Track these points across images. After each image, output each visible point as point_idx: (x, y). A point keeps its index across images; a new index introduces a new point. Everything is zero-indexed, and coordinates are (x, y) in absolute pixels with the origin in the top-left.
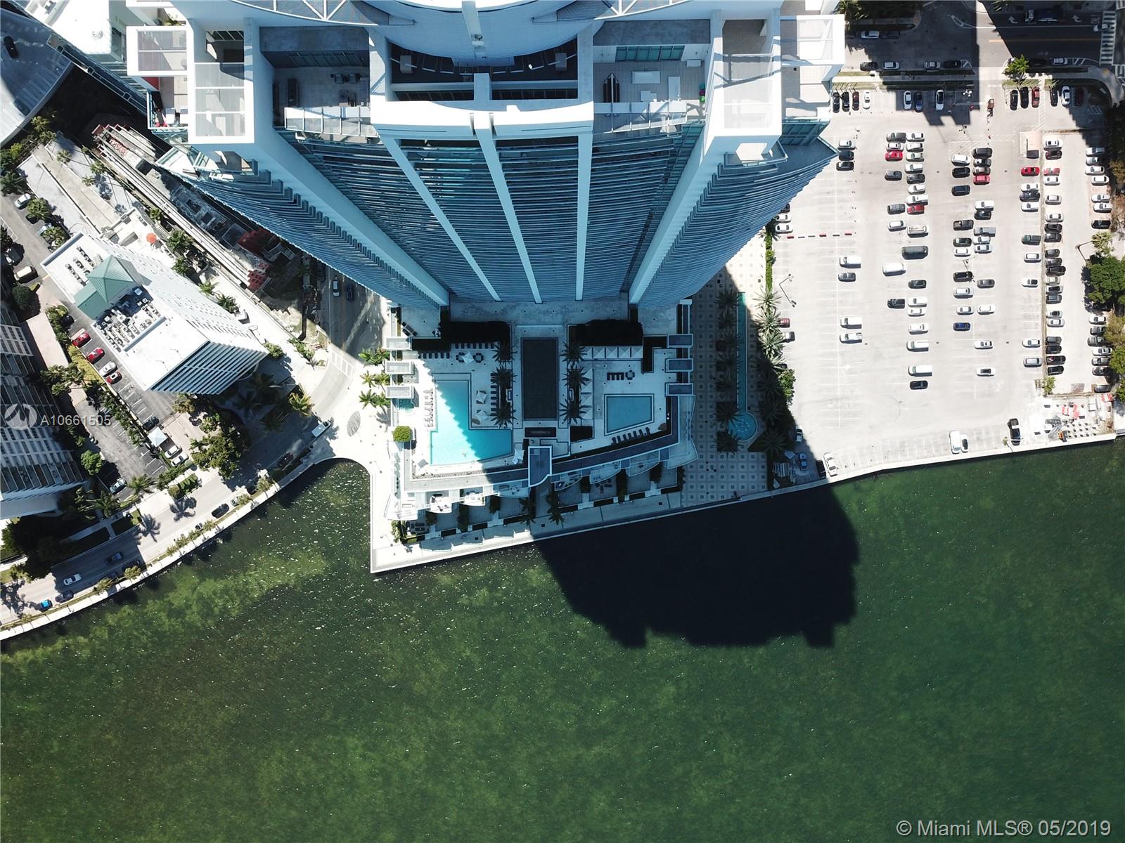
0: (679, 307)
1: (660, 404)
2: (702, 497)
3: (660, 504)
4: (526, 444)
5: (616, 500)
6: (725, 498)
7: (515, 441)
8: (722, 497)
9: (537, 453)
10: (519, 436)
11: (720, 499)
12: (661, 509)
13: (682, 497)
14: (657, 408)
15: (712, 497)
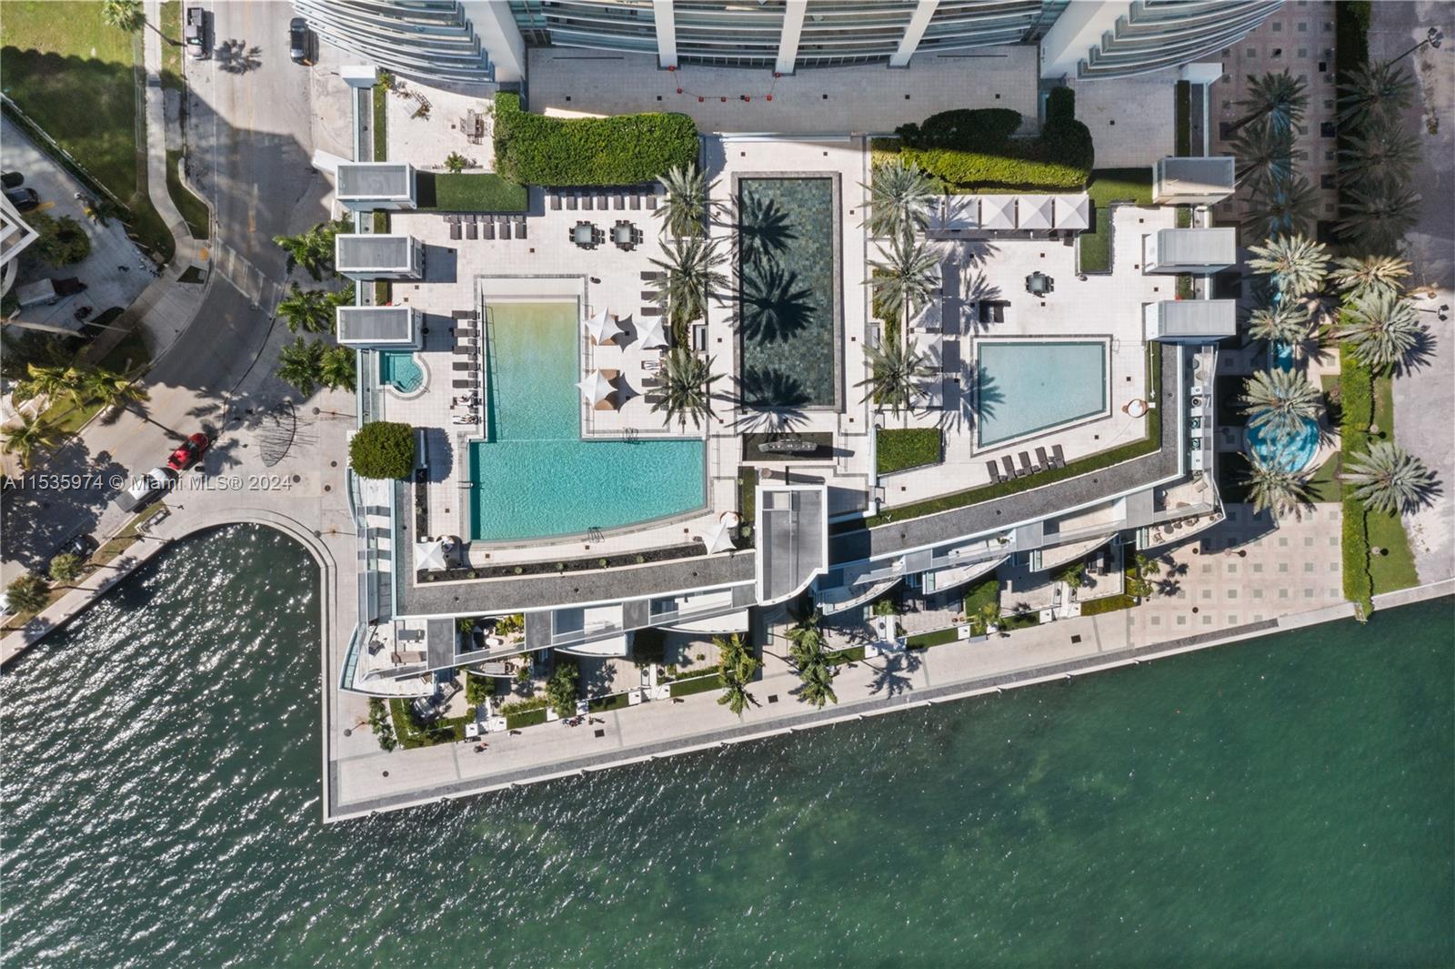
0: (1183, 89)
1: (1131, 364)
2: (1181, 620)
3: (1076, 639)
4: (747, 479)
5: (964, 632)
6: (1240, 623)
7: (713, 472)
8: (1232, 619)
9: (782, 503)
10: (727, 457)
11: (1227, 625)
12: (1080, 651)
13: (1130, 620)
14: (1119, 377)
15: (1207, 620)
